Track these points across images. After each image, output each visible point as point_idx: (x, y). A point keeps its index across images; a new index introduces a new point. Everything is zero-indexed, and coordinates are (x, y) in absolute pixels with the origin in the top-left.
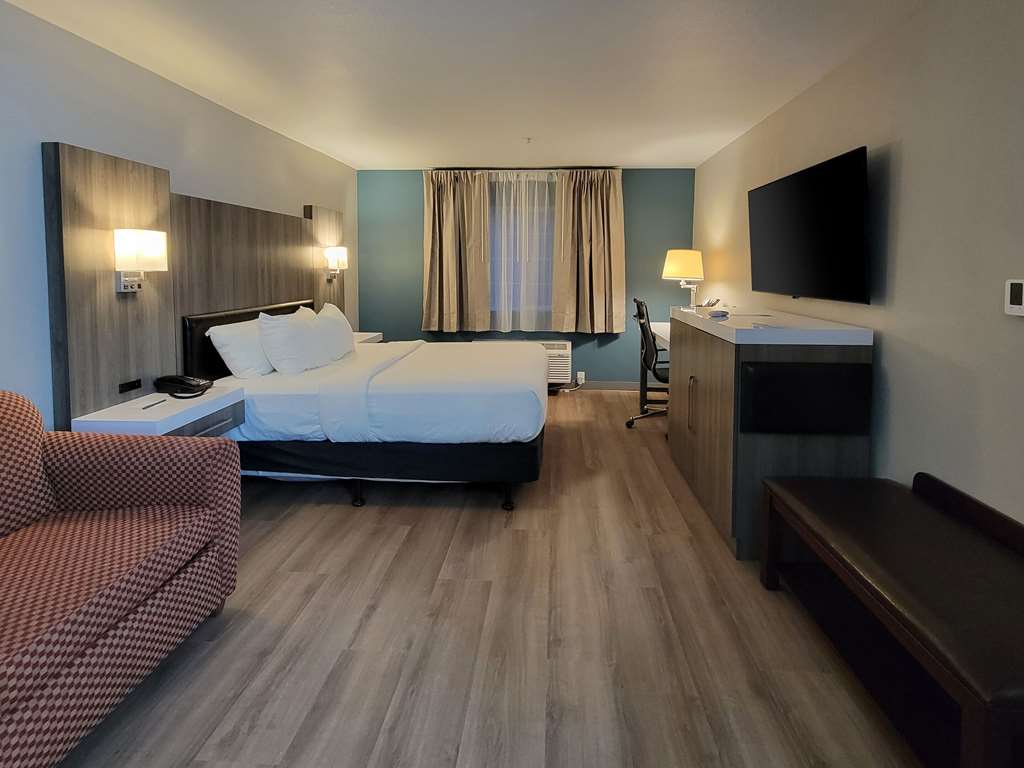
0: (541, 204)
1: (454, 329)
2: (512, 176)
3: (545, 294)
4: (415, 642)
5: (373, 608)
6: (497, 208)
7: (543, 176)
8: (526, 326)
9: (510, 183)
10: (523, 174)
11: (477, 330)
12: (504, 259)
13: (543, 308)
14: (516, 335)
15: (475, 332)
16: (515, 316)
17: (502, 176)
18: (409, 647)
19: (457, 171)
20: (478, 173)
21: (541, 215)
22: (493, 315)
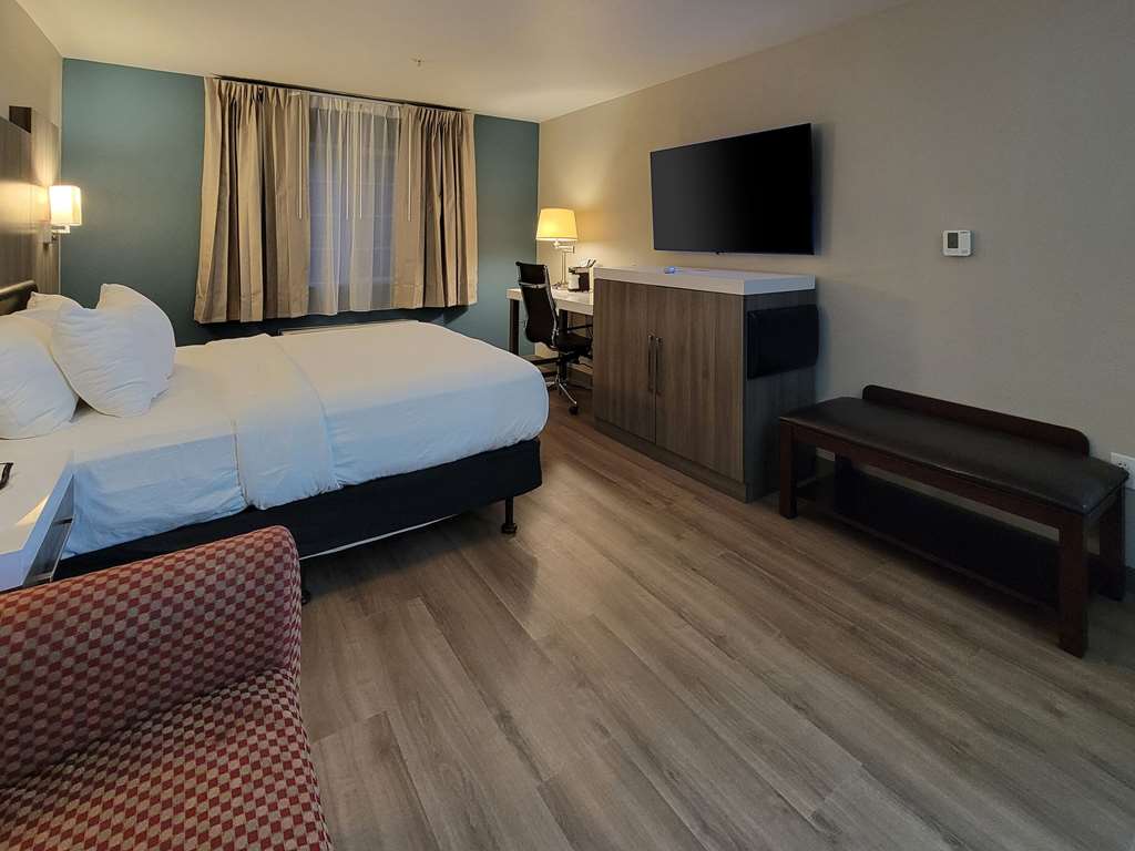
0: (378, 146)
1: (258, 316)
2: (340, 104)
3: (383, 261)
4: (603, 722)
5: (504, 718)
6: (319, 145)
7: (381, 109)
8: (359, 304)
9: (337, 112)
10: (356, 103)
11: (293, 316)
12: (329, 215)
13: (380, 279)
14: (347, 318)
15: (289, 319)
16: (343, 293)
17: (327, 103)
18: (605, 732)
19: (261, 86)
20: (294, 93)
21: (378, 160)
22: (312, 293)
